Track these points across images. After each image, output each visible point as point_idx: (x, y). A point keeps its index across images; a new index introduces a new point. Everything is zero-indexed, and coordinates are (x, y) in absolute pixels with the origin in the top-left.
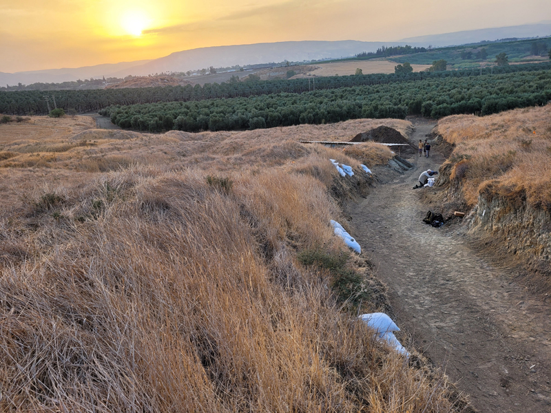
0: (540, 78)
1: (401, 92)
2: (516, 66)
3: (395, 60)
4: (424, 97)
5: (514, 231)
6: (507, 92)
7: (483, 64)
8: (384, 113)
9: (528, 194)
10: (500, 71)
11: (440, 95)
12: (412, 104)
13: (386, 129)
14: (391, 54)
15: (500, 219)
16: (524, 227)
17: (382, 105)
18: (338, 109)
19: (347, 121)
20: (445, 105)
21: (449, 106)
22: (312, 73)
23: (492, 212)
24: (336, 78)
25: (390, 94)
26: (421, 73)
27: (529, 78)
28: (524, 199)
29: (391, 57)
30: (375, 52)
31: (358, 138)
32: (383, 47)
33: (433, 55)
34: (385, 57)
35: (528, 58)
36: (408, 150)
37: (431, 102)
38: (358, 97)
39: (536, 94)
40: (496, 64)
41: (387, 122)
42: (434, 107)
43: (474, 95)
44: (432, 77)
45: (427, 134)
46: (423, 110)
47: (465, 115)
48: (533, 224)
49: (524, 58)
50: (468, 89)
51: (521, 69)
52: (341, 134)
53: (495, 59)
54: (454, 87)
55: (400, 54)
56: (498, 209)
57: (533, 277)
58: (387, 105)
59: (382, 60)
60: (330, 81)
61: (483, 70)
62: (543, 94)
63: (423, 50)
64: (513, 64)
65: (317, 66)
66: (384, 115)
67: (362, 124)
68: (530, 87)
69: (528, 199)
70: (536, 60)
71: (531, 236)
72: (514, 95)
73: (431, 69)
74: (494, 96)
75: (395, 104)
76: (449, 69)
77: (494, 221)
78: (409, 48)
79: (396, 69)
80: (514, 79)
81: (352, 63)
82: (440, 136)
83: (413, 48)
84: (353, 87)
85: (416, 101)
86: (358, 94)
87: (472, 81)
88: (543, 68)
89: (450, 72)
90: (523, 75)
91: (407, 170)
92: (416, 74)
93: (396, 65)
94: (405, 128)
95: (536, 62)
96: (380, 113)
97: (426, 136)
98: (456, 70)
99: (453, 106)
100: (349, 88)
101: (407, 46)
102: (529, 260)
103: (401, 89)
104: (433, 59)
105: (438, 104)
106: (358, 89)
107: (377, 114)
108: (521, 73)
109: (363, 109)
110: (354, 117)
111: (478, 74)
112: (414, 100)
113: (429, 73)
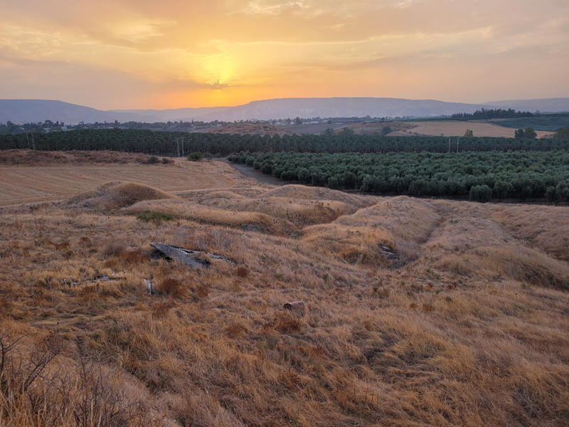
14: (492, 117)
22: (413, 131)
30: (473, 114)
32: (483, 109)
33: (541, 120)
34: (486, 119)
55: (503, 117)
65: (415, 123)
73: (556, 136)
79: (516, 133)
83: (517, 112)
101: (510, 109)
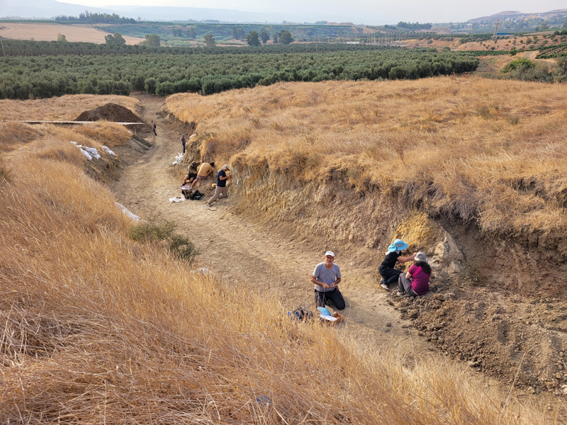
0: (244, 62)
1: (119, 66)
2: (222, 48)
3: (104, 29)
4: (146, 73)
5: (263, 194)
6: (221, 73)
7: (194, 43)
8: (105, 88)
9: (269, 162)
10: (210, 52)
11: (161, 72)
12: (135, 79)
13: (115, 106)
14: (98, 22)
15: (251, 185)
16: (270, 189)
17: (100, 79)
18: (45, 82)
19: (62, 97)
20: (168, 82)
21: (171, 83)
23: (244, 180)
24: (33, 43)
25: (107, 67)
26: (136, 46)
27: (235, 60)
28: (267, 167)
29: (98, 25)
30: (78, 17)
31: (84, 117)
32: (87, 12)
33: (144, 28)
34: (91, 23)
35: (231, 42)
36: (143, 129)
37: (153, 78)
38: (68, 68)
39: (243, 76)
40: (205, 45)
41: (112, 99)
42: (158, 84)
43: (192, 74)
44: (149, 52)
45: (157, 111)
46: (146, 87)
47: (190, 94)
48: (276, 186)
49: (228, 41)
50: (186, 68)
51: (227, 52)
52: (60, 112)
53: (204, 40)
54: (173, 65)
55: (108, 22)
56: (248, 177)
57: (282, 225)
58: (106, 80)
59: (88, 27)
60: (25, 47)
61: (196, 50)
62: (249, 76)
63: (132, 21)
64: (219, 45)
66: (105, 91)
67: (83, 101)
68: (238, 69)
69: (270, 167)
70: (237, 44)
71: (276, 195)
72: (226, 76)
73: (145, 43)
74: (210, 76)
75: (116, 79)
76: (163, 44)
77: (247, 188)
78: (117, 17)
79: (106, 39)
80: (224, 61)
81: (51, 27)
82: (171, 114)
83: (121, 17)
84: (59, 56)
85: (137, 77)
86: (68, 65)
87: (188, 59)
88: (244, 52)
89: (164, 48)
90: (231, 57)
91: (147, 150)
92: (130, 47)
93: (107, 34)
94: (134, 105)
95: (238, 46)
96: (100, 88)
97: (157, 114)
98: (171, 46)
99: (175, 84)
100: (53, 57)
101: (114, 14)
102: (277, 213)
103: (118, 62)
104: (145, 32)
105: (161, 81)
106: (66, 59)
107: (97, 88)
108: (228, 55)
109: (79, 83)
110: (70, 92)
111: (191, 53)
112: (135, 75)
113: (144, 48)
